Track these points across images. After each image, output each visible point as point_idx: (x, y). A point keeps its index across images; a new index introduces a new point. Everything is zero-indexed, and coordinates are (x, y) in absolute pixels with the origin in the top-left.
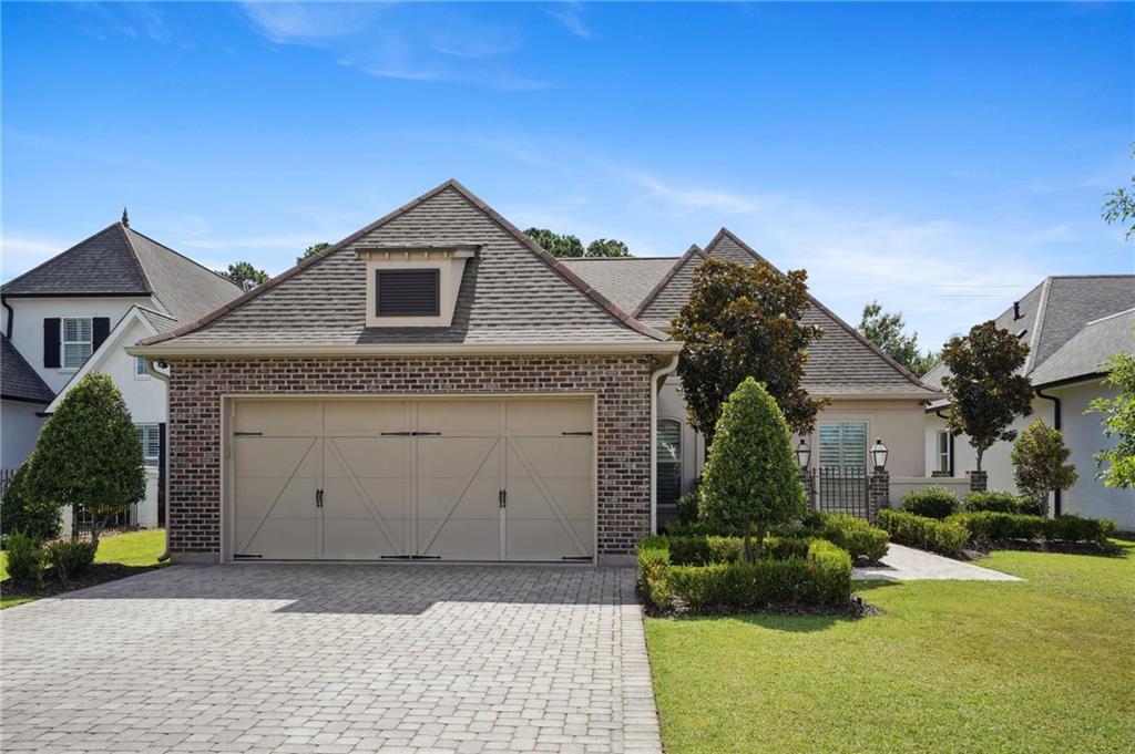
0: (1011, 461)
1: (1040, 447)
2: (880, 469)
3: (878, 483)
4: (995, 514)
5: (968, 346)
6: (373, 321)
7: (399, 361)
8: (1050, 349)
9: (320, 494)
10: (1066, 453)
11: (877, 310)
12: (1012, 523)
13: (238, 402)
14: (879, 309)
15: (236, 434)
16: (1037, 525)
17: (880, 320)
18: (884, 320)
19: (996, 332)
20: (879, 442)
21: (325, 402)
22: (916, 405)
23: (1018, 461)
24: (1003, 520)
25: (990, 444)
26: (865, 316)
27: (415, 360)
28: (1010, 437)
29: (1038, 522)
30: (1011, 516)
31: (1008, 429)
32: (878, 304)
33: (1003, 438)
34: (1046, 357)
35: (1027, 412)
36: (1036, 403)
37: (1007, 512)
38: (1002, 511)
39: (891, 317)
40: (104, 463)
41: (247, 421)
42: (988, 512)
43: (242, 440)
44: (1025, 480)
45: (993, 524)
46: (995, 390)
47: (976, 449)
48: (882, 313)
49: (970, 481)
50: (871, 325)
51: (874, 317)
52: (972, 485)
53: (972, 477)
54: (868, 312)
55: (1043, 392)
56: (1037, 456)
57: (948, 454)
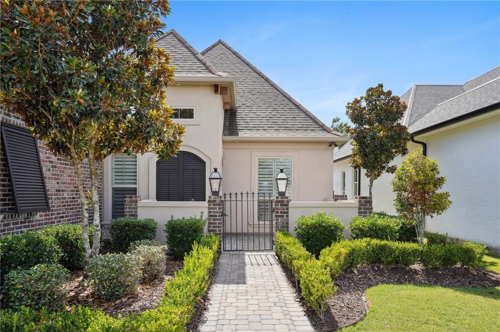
0: (392, 187)
1: (417, 175)
2: (282, 194)
3: (279, 207)
4: (375, 242)
5: (364, 104)
8: (417, 117)
10: (441, 180)
11: (338, 120)
12: (391, 251)
14: (339, 119)
16: (415, 252)
17: (339, 125)
18: (341, 124)
19: (383, 93)
20: (282, 171)
22: (326, 146)
23: (399, 189)
24: (383, 248)
25: (379, 175)
26: (333, 122)
28: (392, 170)
30: (390, 243)
31: (390, 165)
32: (338, 117)
33: (388, 171)
34: (415, 121)
35: (404, 152)
36: (410, 145)
37: (387, 239)
38: (382, 239)
39: (344, 123)
42: (368, 239)
44: (404, 205)
45: (373, 251)
46: (382, 132)
47: (369, 179)
48: (340, 122)
49: (358, 206)
50: (335, 127)
51: (337, 123)
52: (360, 209)
53: (360, 202)
54: (334, 121)
55: (415, 138)
56: (416, 184)
57: (358, 182)
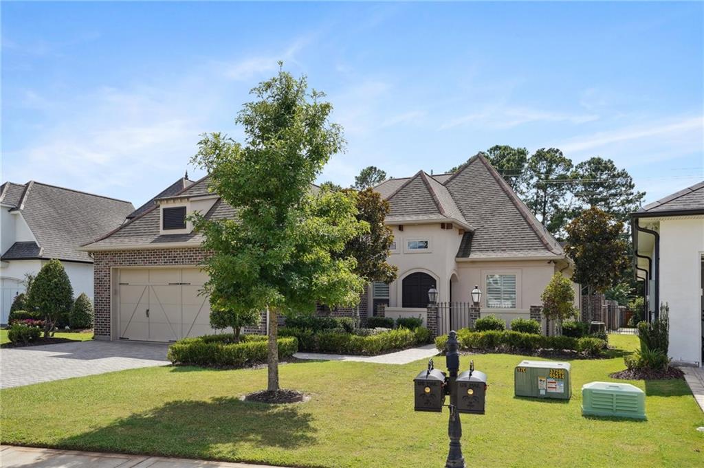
2: (476, 303)
3: (473, 312)
6: (163, 232)
7: (169, 250)
9: (148, 311)
13: (121, 270)
15: (120, 284)
21: (149, 270)
27: (175, 249)
29: (534, 338)
40: (49, 296)
41: (124, 278)
43: (122, 286)
49: (529, 312)
52: (531, 314)
53: (531, 310)
